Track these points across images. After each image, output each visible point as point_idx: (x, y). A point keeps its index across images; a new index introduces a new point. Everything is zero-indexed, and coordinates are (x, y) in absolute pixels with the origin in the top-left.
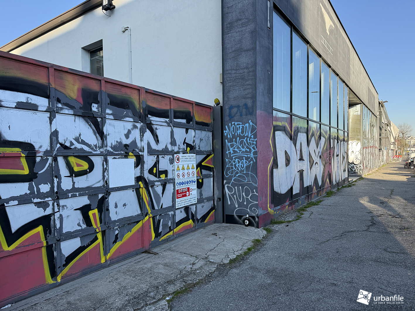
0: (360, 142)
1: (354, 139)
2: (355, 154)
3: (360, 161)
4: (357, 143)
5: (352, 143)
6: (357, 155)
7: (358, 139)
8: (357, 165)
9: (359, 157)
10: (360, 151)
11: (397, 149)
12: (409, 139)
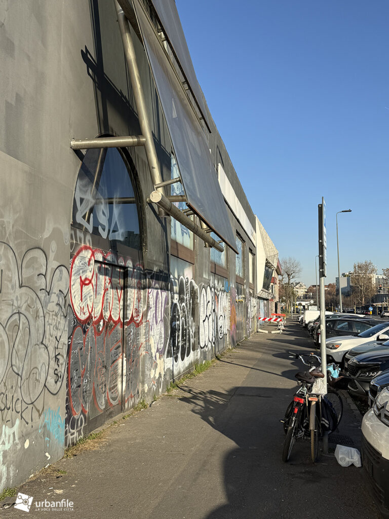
11: (277, 300)
12: (297, 286)
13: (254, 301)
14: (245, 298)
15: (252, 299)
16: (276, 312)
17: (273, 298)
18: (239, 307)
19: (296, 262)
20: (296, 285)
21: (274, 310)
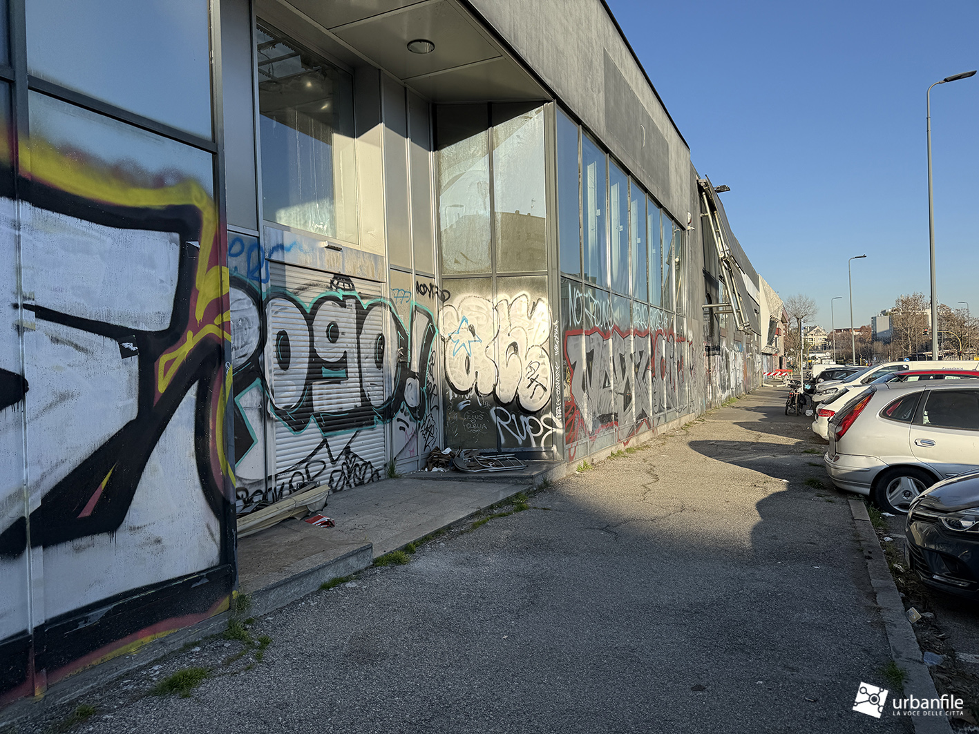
0: (545, 300)
1: (520, 284)
2: (523, 358)
3: (548, 393)
4: (535, 305)
5: (510, 302)
6: (535, 366)
7: (537, 286)
8: (533, 413)
9: (546, 373)
10: (546, 346)
11: (782, 353)
12: (812, 332)
13: (758, 357)
14: (752, 355)
15: (757, 355)
16: (781, 367)
17: (778, 351)
18: (749, 364)
19: (809, 300)
20: (810, 331)
21: (778, 366)
